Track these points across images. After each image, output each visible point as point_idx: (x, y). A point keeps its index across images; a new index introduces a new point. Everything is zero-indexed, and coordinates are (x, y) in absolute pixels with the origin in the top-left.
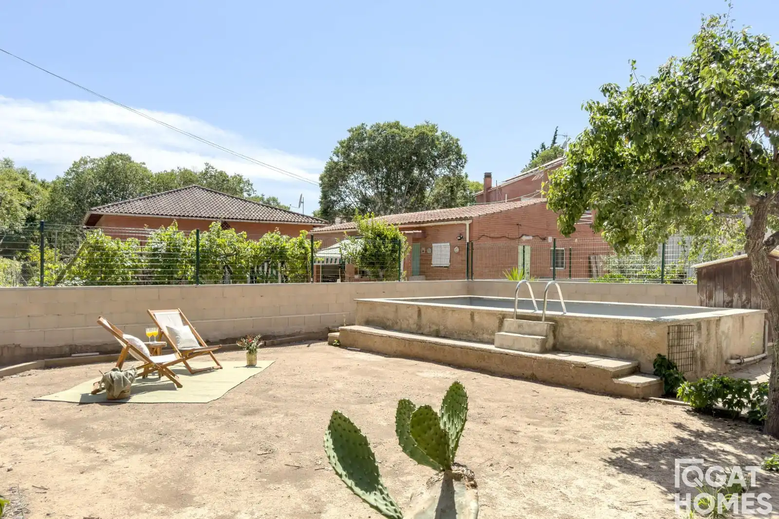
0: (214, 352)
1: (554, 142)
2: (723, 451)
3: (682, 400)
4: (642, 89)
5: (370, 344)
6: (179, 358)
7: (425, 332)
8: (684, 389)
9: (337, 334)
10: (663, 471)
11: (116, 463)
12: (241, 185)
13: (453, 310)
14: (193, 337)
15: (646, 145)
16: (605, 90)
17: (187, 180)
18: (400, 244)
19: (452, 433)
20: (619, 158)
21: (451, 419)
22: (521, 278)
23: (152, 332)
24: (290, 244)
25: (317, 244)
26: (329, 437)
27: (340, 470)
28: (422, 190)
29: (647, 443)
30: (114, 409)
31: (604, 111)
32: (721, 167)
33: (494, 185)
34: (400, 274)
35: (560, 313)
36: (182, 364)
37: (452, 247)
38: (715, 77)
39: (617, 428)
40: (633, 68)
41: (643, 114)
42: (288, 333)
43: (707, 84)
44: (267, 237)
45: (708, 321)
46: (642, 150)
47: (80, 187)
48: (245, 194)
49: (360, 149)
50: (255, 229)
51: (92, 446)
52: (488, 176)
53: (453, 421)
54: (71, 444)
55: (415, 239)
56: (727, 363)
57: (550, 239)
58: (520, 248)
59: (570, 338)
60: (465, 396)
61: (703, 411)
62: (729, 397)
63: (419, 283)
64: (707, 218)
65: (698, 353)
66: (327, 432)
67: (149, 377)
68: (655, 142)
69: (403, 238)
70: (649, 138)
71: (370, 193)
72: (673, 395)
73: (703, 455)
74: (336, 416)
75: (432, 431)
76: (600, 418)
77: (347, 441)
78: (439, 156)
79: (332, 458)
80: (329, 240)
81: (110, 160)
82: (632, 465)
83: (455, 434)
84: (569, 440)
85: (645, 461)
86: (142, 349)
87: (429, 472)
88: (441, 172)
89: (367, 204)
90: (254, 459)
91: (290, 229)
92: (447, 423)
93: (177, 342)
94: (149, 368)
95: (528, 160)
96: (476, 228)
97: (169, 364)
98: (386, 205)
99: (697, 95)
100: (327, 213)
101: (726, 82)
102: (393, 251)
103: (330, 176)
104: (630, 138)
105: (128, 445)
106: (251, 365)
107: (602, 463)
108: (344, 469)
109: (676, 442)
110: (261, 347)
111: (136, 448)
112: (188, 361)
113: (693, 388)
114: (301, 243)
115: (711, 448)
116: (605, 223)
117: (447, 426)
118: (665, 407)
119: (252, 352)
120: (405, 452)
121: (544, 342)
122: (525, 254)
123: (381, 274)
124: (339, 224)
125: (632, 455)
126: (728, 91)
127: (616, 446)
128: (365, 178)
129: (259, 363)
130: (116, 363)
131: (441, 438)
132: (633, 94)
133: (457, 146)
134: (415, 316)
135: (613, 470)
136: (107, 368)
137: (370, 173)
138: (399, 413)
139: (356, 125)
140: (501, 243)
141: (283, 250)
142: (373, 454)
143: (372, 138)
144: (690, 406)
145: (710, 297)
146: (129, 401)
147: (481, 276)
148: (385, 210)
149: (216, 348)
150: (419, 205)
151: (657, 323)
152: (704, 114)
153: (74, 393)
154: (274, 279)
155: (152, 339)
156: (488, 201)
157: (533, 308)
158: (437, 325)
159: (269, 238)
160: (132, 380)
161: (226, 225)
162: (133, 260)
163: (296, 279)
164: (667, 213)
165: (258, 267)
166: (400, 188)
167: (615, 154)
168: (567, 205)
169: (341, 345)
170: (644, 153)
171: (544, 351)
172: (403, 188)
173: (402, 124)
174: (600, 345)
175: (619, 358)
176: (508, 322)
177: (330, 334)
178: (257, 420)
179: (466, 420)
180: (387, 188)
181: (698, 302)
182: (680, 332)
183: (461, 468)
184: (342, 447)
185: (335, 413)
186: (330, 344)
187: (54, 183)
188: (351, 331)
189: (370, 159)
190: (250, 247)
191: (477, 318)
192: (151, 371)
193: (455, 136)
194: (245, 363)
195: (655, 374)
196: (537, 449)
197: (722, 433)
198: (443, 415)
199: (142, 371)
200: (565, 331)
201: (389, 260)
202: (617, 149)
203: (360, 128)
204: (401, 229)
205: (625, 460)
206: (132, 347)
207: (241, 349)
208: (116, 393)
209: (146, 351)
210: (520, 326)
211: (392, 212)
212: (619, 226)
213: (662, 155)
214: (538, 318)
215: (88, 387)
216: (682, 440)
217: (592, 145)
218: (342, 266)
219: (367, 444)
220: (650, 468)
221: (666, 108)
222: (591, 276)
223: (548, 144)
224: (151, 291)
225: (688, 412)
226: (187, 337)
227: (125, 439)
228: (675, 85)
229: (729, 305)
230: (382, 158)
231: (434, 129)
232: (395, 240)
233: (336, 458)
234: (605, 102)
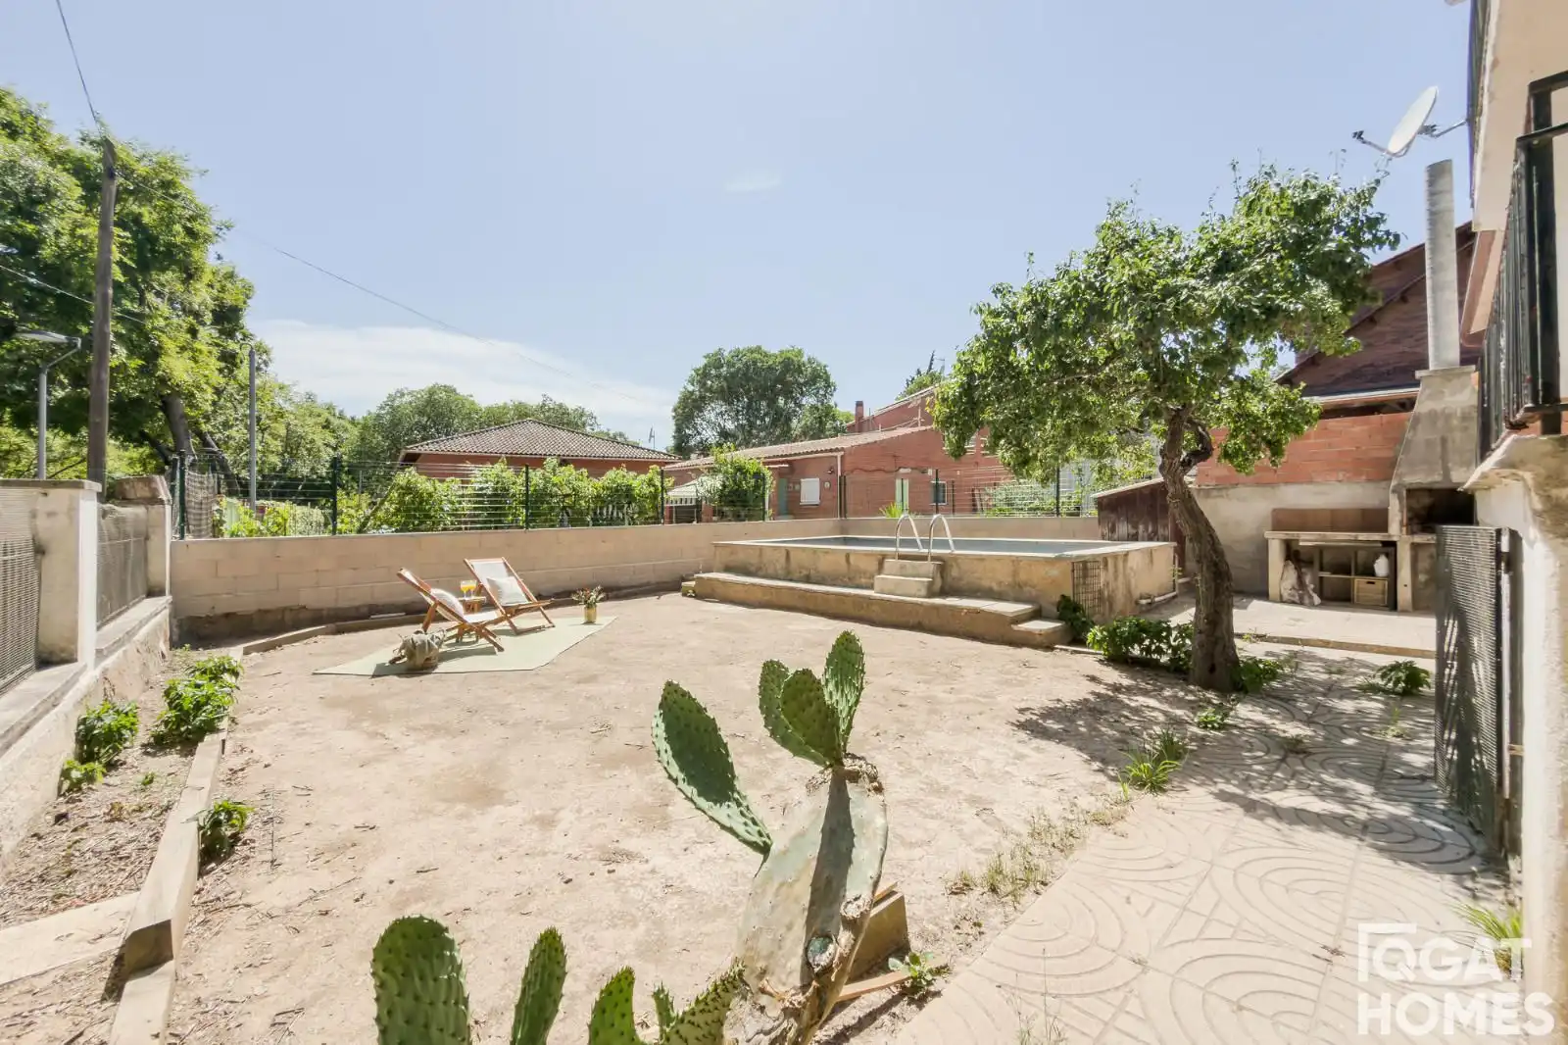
0: (546, 607)
1: (930, 368)
2: (1148, 707)
3: (1093, 648)
4: (1041, 286)
5: (731, 593)
6: (501, 615)
7: (795, 577)
8: (1095, 635)
9: (693, 583)
10: (1082, 734)
11: (409, 751)
12: (584, 419)
13: (827, 552)
14: (520, 590)
15: (1047, 352)
16: (996, 291)
17: (522, 414)
18: (764, 479)
19: (843, 708)
20: (1014, 368)
21: (840, 687)
22: (900, 513)
23: (468, 585)
24: (638, 482)
25: (669, 482)
26: (660, 720)
27: (675, 770)
28: (788, 420)
29: (1059, 700)
30: (416, 680)
31: (996, 314)
32: (1133, 374)
33: (866, 415)
34: (765, 513)
35: (948, 551)
36: (506, 623)
37: (822, 483)
38: (1127, 268)
39: (1021, 684)
40: (1031, 262)
41: (1043, 316)
42: (634, 584)
43: (1117, 277)
44: (611, 474)
45: (1115, 556)
46: (1040, 357)
47: (395, 423)
48: (588, 429)
49: (718, 376)
50: (597, 466)
51: (380, 731)
52: (859, 404)
53: (843, 691)
54: (354, 728)
55: (780, 474)
56: (1137, 603)
57: (930, 472)
58: (898, 482)
59: (960, 579)
60: (859, 652)
61: (1118, 659)
62: (1147, 642)
63: (785, 522)
64: (1110, 439)
65: (1106, 593)
66: (658, 713)
67: (465, 640)
68: (1056, 348)
69: (768, 473)
70: (1048, 343)
71: (730, 426)
72: (1081, 642)
73: (1125, 713)
74: (671, 690)
75: (814, 707)
76: (1001, 672)
77: (687, 726)
78: (805, 384)
79: (662, 753)
80: (682, 478)
81: (432, 392)
82: (1045, 728)
83: (847, 709)
84: (968, 701)
85: (1059, 722)
86: (454, 606)
87: (810, 769)
88: (808, 401)
89: (726, 438)
90: (586, 739)
91: (638, 466)
92: (834, 693)
93: (499, 595)
94: (464, 629)
95: (903, 388)
96: (848, 459)
97: (489, 623)
98: (746, 437)
99: (1105, 290)
100: (682, 449)
101: (1141, 273)
102: (757, 487)
103: (685, 408)
104: (1027, 344)
105: (426, 727)
106: (589, 622)
107: (1009, 727)
108: (682, 770)
109: (1092, 698)
110: (602, 600)
111: (436, 730)
112: (512, 620)
113: (1105, 633)
114: (651, 480)
115: (1133, 704)
116: (1002, 442)
117: (834, 698)
118: (1073, 656)
119: (590, 606)
120: (775, 739)
121: (930, 585)
122: (902, 488)
123: (743, 514)
124: (695, 460)
125: (1044, 716)
126: (1143, 283)
127: (1023, 705)
128: (723, 409)
129: (598, 620)
130: (421, 625)
131: (827, 717)
132: (1030, 292)
133: (826, 373)
134: (783, 560)
135: (1023, 735)
136: (409, 632)
137: (730, 403)
138: (764, 679)
139: (712, 350)
140: (878, 476)
141: (629, 488)
142: (725, 745)
143: (730, 364)
144: (1101, 654)
145: (1113, 530)
146: (436, 671)
147: (856, 514)
148: (747, 444)
149: (547, 603)
150: (786, 437)
151: (1058, 559)
152: (1115, 311)
153: (368, 665)
154: (619, 522)
155: (469, 593)
156: (860, 431)
157: (917, 547)
158: (807, 569)
159: (613, 477)
160: (440, 644)
161: (564, 462)
162: (452, 503)
163: (646, 522)
164: (1068, 431)
165: (601, 508)
166: (763, 420)
167: (1010, 364)
168: (957, 424)
169: (698, 596)
170: (1042, 363)
171: (931, 594)
172: (767, 420)
173: (764, 348)
174: (995, 587)
175: (1017, 600)
176: (889, 562)
177: (683, 584)
178: (592, 689)
179: (862, 688)
180: (748, 420)
181: (1100, 535)
182: (1085, 568)
183: (857, 762)
184: (679, 734)
185: (669, 684)
186: (684, 595)
187: (365, 419)
188: (709, 579)
189: (729, 388)
190: (590, 486)
191: (852, 559)
192: (468, 632)
193: (824, 363)
194: (583, 620)
195: (1059, 619)
196: (932, 712)
197: (1143, 685)
198: (827, 681)
199: (455, 632)
200: (954, 572)
201: (751, 497)
202: (1011, 358)
203: (716, 354)
204: (765, 464)
205: (1036, 722)
206: (440, 604)
207: (575, 603)
208: (419, 660)
209: (460, 609)
210: (903, 567)
211: (754, 445)
212: (1019, 444)
213: (1065, 363)
214: (923, 558)
215: (386, 656)
216: (1098, 695)
217: (984, 352)
218: (698, 505)
219: (716, 729)
220: (1066, 731)
221: (1070, 306)
222: (975, 510)
223: (924, 371)
224: (471, 538)
225: (1100, 661)
226: (512, 590)
227: (425, 720)
228: (1079, 281)
229: (1134, 538)
230: (742, 386)
231: (800, 353)
232: (758, 475)
233: (670, 753)
234: (997, 304)
